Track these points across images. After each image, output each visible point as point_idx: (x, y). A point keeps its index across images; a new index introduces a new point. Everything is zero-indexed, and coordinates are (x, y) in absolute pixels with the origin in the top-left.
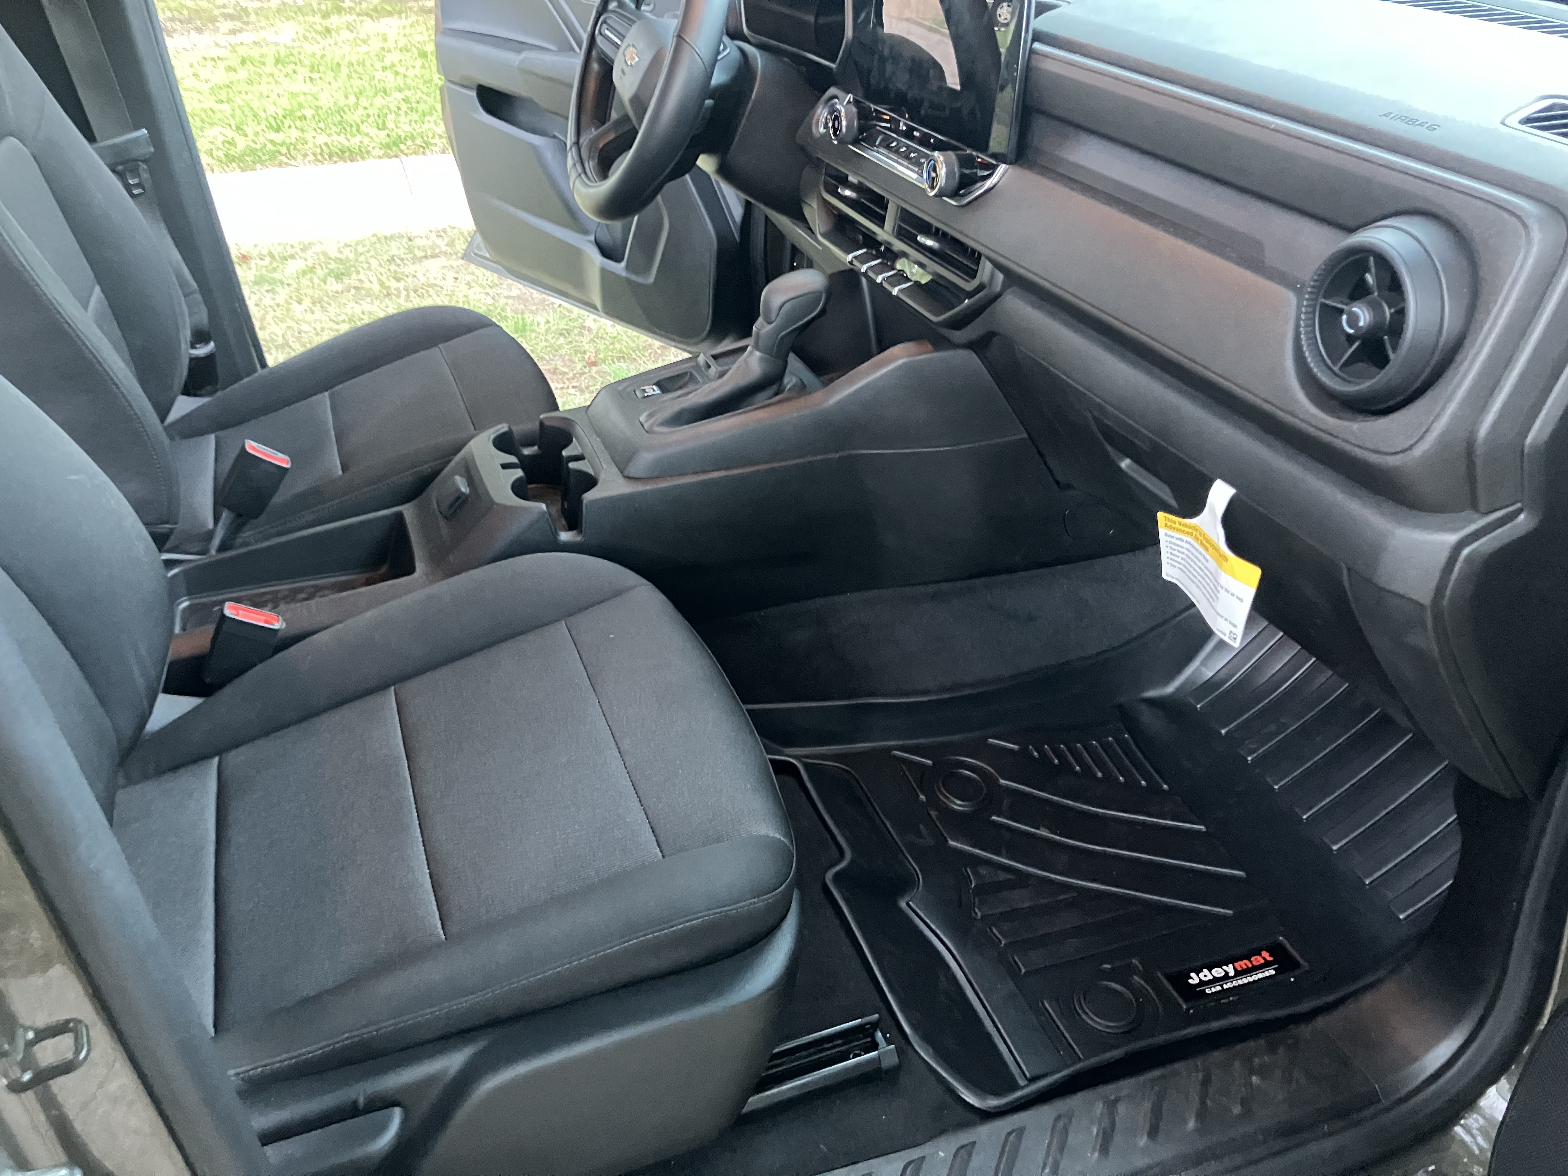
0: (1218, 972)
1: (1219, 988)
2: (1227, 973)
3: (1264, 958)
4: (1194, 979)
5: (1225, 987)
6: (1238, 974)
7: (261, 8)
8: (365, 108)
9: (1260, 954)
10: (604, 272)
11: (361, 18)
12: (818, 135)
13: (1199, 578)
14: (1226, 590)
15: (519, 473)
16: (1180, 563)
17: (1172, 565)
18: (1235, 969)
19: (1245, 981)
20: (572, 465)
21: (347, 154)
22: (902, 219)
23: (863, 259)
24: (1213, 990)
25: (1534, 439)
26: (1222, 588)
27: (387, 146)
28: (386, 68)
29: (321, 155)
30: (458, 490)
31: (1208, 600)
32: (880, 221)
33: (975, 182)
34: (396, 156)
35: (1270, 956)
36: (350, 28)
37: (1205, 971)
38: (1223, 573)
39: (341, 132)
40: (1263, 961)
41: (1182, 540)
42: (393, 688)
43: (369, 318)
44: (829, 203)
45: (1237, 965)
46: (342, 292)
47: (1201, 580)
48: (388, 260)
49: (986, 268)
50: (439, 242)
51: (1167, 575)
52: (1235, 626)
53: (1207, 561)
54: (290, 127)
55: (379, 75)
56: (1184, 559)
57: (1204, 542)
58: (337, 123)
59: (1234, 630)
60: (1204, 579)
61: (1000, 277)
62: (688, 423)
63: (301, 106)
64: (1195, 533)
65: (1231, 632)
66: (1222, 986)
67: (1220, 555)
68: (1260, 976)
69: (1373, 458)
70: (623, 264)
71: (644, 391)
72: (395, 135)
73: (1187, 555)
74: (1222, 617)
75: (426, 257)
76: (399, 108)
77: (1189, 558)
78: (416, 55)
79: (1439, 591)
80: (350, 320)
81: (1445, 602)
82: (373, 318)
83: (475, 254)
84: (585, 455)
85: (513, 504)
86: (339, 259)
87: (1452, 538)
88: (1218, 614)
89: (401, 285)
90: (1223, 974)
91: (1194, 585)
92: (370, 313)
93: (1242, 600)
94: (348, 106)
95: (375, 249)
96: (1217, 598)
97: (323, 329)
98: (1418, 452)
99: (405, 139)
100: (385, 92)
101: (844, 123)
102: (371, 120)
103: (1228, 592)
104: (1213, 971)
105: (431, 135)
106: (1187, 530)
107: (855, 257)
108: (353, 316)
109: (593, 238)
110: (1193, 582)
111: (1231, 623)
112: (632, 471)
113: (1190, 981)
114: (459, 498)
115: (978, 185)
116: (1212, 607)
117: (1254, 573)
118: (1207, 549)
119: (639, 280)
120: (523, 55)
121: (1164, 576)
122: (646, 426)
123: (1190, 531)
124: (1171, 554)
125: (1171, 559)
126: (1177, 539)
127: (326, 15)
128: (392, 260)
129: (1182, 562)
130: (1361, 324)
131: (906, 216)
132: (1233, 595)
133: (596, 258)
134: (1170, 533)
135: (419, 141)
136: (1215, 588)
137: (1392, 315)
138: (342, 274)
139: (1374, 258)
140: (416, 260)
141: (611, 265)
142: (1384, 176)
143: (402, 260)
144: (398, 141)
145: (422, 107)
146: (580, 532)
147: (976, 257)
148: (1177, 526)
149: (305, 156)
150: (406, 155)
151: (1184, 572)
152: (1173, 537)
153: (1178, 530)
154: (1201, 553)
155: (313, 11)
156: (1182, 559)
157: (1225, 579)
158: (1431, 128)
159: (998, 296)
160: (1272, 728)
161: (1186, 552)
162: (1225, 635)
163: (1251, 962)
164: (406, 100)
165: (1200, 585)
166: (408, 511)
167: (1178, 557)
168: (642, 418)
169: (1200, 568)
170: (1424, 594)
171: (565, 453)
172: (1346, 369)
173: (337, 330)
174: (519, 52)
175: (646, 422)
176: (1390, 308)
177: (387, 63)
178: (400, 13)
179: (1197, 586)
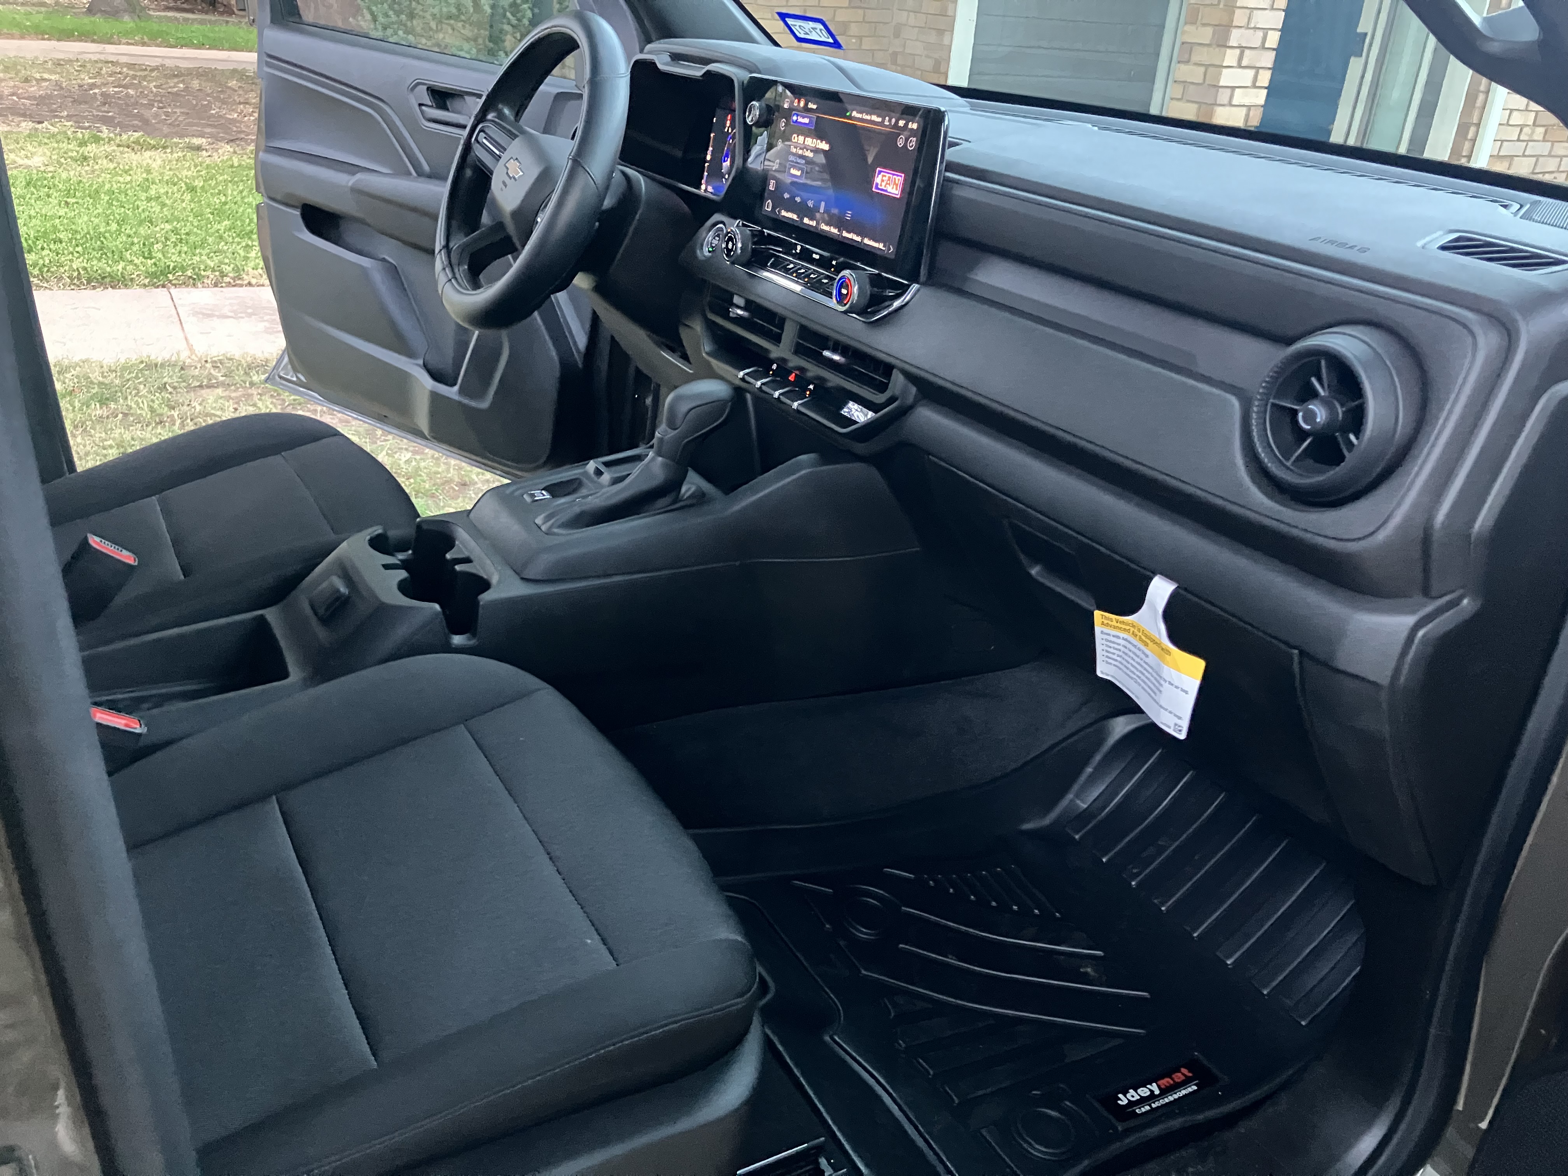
0: (1144, 1092)
1: (1148, 1108)
2: (1152, 1091)
3: (1183, 1074)
4: (1123, 1101)
5: (1154, 1106)
6: (1164, 1092)
7: (10, 132)
8: (129, 236)
9: (1179, 1071)
10: (435, 397)
11: (121, 149)
12: (703, 258)
13: (1138, 673)
14: (1170, 683)
15: (403, 574)
16: (1116, 660)
17: (1107, 663)
18: (1159, 1086)
19: (1171, 1098)
20: (458, 568)
21: (108, 280)
22: (800, 337)
23: (756, 376)
24: (1143, 1110)
25: (1481, 527)
26: (1165, 681)
27: (152, 275)
28: (151, 199)
29: (79, 279)
30: (338, 591)
31: (1149, 694)
32: (776, 339)
33: (885, 301)
34: (164, 286)
35: (1189, 1072)
36: (109, 157)
37: (1131, 1091)
38: (1165, 666)
39: (101, 257)
40: (1183, 1078)
41: (1118, 637)
42: (274, 797)
43: (141, 444)
44: (714, 322)
45: (1160, 1082)
46: (108, 417)
47: (1140, 675)
48: (159, 388)
49: (898, 381)
50: (214, 372)
51: (1102, 673)
52: (1180, 718)
53: (1147, 656)
54: (43, 249)
55: (143, 205)
56: (1120, 656)
57: (1143, 638)
58: (97, 248)
59: (1179, 722)
60: (1143, 674)
61: (914, 390)
62: (588, 526)
63: (55, 229)
64: (1132, 629)
65: (1176, 725)
66: (1150, 1106)
67: (1163, 649)
68: (1184, 1092)
69: (1332, 544)
70: (456, 388)
71: (533, 495)
72: (163, 265)
73: (1124, 652)
74: (1166, 710)
75: (201, 386)
76: (167, 239)
77: (1126, 654)
78: (184, 188)
79: (1397, 670)
80: (119, 446)
81: (1402, 679)
82: (145, 444)
83: (281, 377)
84: (472, 557)
85: (400, 603)
86: (102, 383)
87: (1410, 620)
88: (1161, 706)
89: (175, 413)
90: (1149, 1093)
91: (1132, 681)
92: (142, 439)
93: (1186, 692)
94: (109, 231)
95: (143, 375)
96: (1160, 691)
97: (87, 454)
98: (1381, 536)
99: (174, 269)
100: (151, 222)
101: (739, 245)
102: (135, 248)
103: (1172, 685)
104: (1139, 1091)
105: (202, 267)
106: (1124, 626)
107: (747, 374)
108: (123, 441)
109: (421, 362)
110: (1132, 678)
111: (1175, 715)
112: (530, 574)
113: (1119, 1102)
114: (337, 599)
115: (887, 303)
116: (1155, 700)
117: (1199, 665)
118: (1146, 645)
119: (473, 404)
120: (359, 176)
121: (1099, 674)
122: (544, 528)
123: (1128, 628)
124: (1107, 651)
125: (1107, 657)
126: (1114, 636)
127: (83, 143)
128: (163, 388)
129: (1119, 659)
130: (1318, 420)
131: (805, 332)
132: (1177, 687)
133: (428, 383)
134: (1106, 630)
135: (189, 273)
136: (1157, 681)
137: (1344, 413)
138: (107, 399)
139: (1326, 360)
140: (190, 388)
141: (442, 389)
142: (1322, 289)
143: (175, 388)
144: (166, 271)
145: (192, 238)
146: (474, 635)
147: (887, 369)
148: (1114, 623)
149: (60, 279)
150: (175, 285)
151: (1120, 669)
152: (1109, 635)
153: (1115, 627)
154: (1139, 649)
155: (69, 139)
156: (1118, 656)
157: (1168, 672)
158: (1363, 250)
159: (911, 408)
160: (1151, 850)
161: (1123, 649)
162: (1169, 727)
163: (1172, 1079)
164: (175, 231)
165: (1139, 680)
166: (271, 614)
167: (1114, 654)
168: (539, 521)
169: (1139, 664)
170: (1382, 675)
171: (448, 556)
172: (1300, 463)
173: (105, 456)
174: (354, 174)
175: (544, 523)
176: (1342, 405)
177: (152, 192)
178: (164, 148)
179: (1136, 682)
